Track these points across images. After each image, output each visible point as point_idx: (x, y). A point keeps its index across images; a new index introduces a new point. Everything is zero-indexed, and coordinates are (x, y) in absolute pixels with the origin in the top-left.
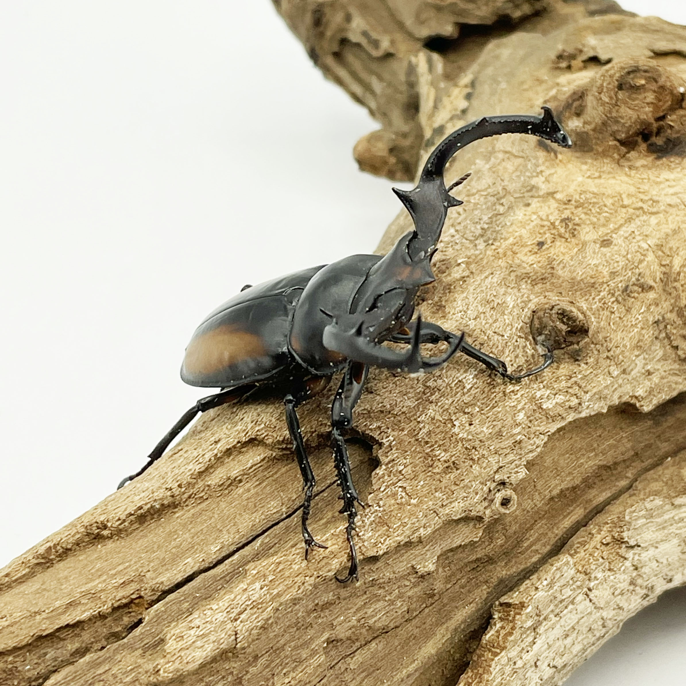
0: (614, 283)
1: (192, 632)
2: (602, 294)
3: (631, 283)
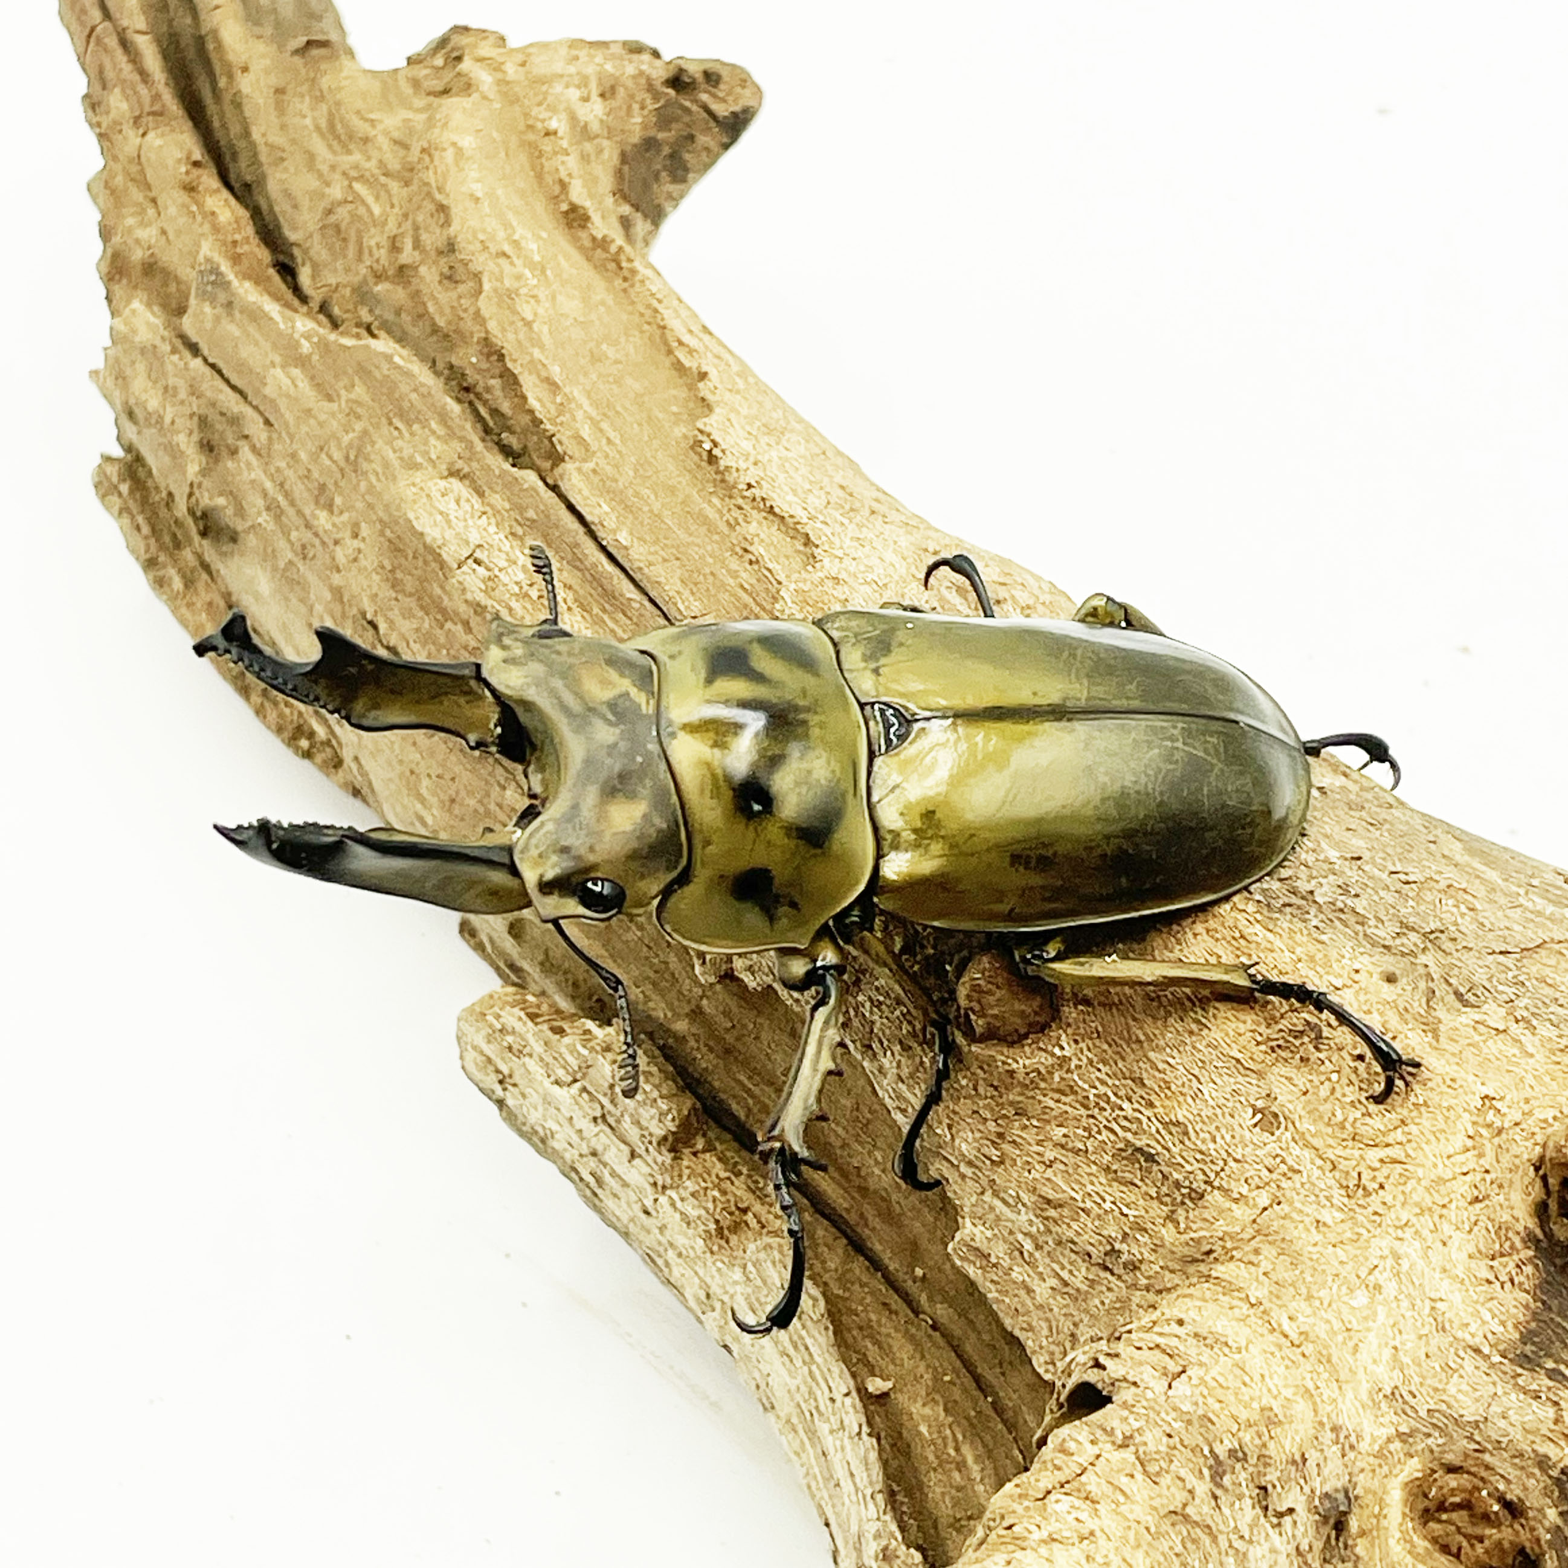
0: (1158, 1132)
1: (453, 505)
2: (1126, 1105)
3: (1165, 1169)
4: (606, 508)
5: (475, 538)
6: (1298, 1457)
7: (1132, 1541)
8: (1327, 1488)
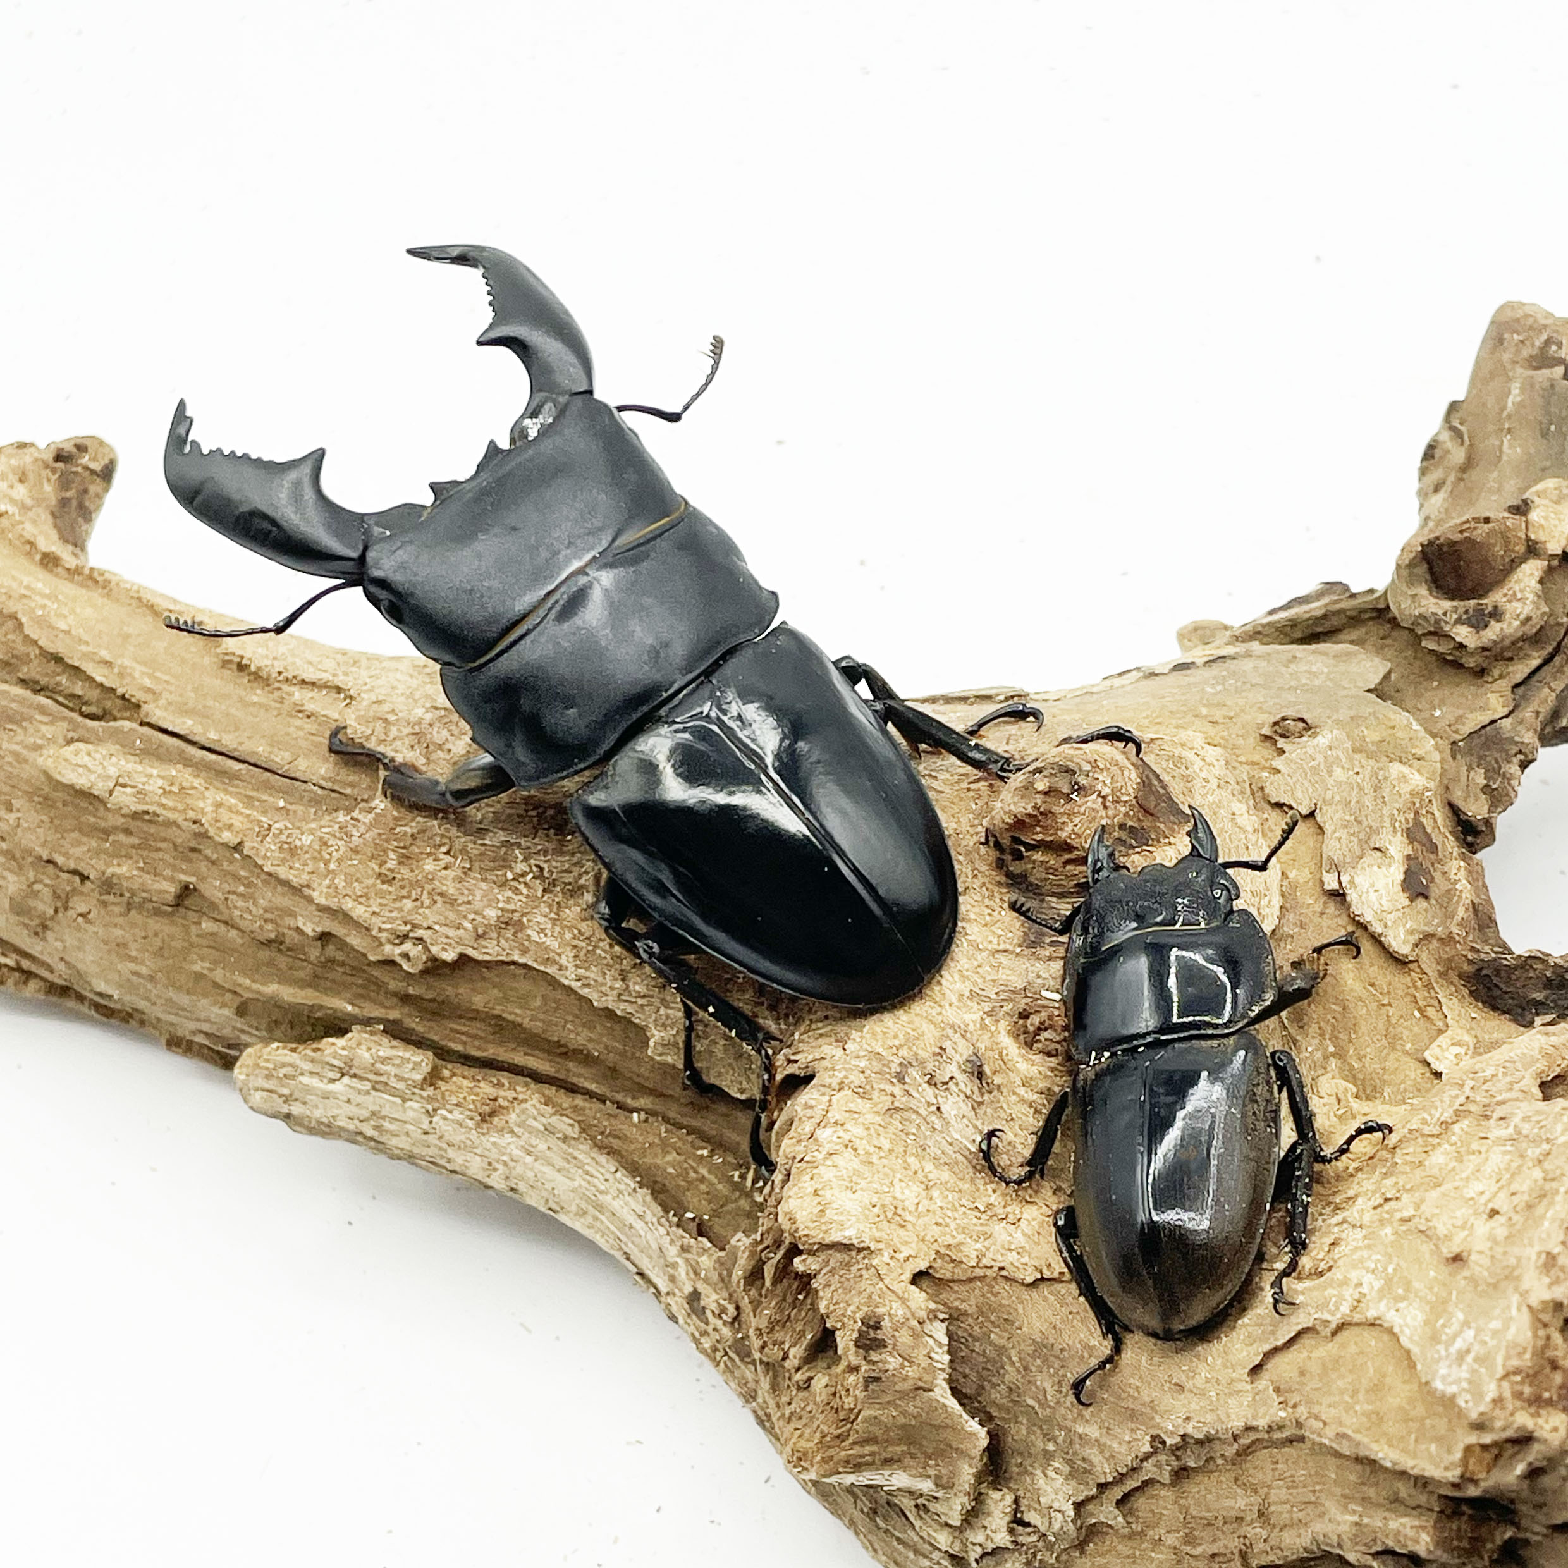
4: (190, 722)
5: (113, 771)
6: (938, 1050)
7: (875, 1135)
8: (965, 1057)
